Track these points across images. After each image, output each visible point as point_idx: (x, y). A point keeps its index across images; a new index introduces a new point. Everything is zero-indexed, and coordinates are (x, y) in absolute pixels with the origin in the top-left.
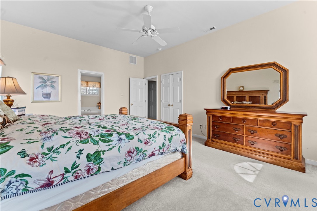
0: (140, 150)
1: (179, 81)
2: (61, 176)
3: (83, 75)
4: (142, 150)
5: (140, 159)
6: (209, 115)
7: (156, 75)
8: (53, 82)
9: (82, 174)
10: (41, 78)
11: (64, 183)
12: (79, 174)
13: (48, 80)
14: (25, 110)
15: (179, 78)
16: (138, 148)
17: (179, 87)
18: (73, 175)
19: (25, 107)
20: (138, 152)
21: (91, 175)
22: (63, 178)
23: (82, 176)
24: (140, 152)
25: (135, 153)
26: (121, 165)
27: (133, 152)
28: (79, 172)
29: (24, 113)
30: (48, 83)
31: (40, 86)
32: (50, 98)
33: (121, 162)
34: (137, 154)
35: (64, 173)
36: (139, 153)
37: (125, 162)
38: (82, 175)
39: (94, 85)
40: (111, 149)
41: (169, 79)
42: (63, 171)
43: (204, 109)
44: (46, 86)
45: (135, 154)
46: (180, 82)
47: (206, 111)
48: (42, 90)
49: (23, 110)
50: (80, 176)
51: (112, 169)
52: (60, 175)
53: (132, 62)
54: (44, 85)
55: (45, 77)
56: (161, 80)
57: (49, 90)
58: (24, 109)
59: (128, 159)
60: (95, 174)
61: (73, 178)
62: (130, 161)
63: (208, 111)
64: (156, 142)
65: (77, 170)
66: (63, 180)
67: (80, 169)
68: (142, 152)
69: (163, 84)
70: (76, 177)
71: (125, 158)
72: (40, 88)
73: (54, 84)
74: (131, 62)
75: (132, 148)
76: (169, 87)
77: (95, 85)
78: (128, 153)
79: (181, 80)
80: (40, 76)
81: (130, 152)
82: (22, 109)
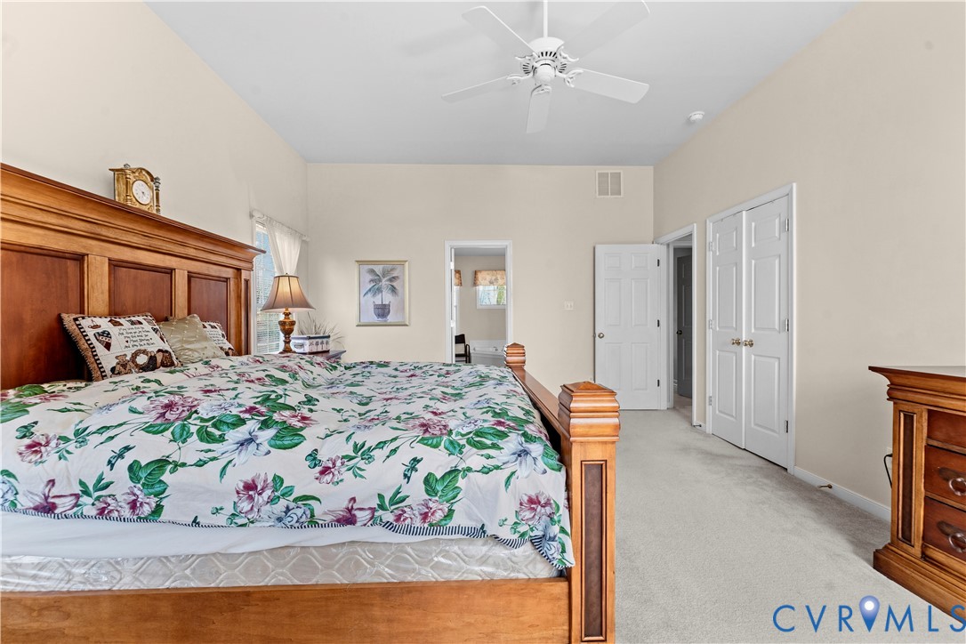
0: (285, 491)
1: (777, 235)
2: (73, 497)
3: (460, 255)
4: (290, 490)
5: (290, 519)
6: (907, 407)
7: (692, 223)
8: (393, 278)
9: (119, 509)
10: (372, 271)
11: (76, 516)
12: (109, 505)
13: (384, 276)
14: (327, 343)
15: (777, 221)
16: (282, 482)
17: (777, 261)
18: (93, 504)
19: (329, 337)
20: (276, 494)
21: (140, 518)
22: (76, 505)
23: (115, 514)
24: (283, 495)
25: (268, 493)
26: (222, 519)
27: (263, 489)
28: (109, 500)
29: (324, 349)
30: (384, 282)
31: (370, 290)
32: (388, 317)
33: (221, 509)
34: (271, 501)
35: (80, 493)
36: (279, 497)
37: (233, 514)
38: (117, 510)
39: (494, 278)
40: (205, 463)
41: (738, 230)
42: (77, 489)
43: (871, 368)
44: (379, 290)
45: (266, 499)
46: (784, 236)
47: (884, 382)
48: (372, 300)
49: (322, 343)
50: (111, 511)
51: (195, 522)
52: (72, 495)
53: (603, 192)
54: (376, 287)
55: (378, 269)
56: (710, 238)
57: (387, 298)
58: (325, 340)
59: (241, 506)
60: (146, 519)
61: (94, 512)
62: (250, 517)
63: (897, 380)
64: (361, 476)
65: (106, 496)
66: (75, 509)
67: (114, 496)
68: (291, 498)
69: (714, 253)
70: (101, 512)
71: (236, 500)
72: (369, 295)
73: (394, 284)
74: (599, 194)
75: (262, 477)
76: (738, 265)
77: (496, 279)
78: (244, 487)
79: (787, 226)
80: (371, 267)
81: (250, 487)
82: (320, 340)
